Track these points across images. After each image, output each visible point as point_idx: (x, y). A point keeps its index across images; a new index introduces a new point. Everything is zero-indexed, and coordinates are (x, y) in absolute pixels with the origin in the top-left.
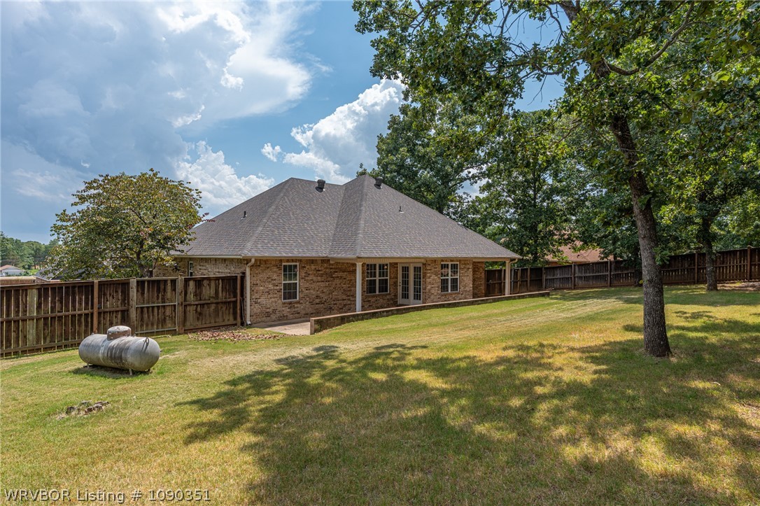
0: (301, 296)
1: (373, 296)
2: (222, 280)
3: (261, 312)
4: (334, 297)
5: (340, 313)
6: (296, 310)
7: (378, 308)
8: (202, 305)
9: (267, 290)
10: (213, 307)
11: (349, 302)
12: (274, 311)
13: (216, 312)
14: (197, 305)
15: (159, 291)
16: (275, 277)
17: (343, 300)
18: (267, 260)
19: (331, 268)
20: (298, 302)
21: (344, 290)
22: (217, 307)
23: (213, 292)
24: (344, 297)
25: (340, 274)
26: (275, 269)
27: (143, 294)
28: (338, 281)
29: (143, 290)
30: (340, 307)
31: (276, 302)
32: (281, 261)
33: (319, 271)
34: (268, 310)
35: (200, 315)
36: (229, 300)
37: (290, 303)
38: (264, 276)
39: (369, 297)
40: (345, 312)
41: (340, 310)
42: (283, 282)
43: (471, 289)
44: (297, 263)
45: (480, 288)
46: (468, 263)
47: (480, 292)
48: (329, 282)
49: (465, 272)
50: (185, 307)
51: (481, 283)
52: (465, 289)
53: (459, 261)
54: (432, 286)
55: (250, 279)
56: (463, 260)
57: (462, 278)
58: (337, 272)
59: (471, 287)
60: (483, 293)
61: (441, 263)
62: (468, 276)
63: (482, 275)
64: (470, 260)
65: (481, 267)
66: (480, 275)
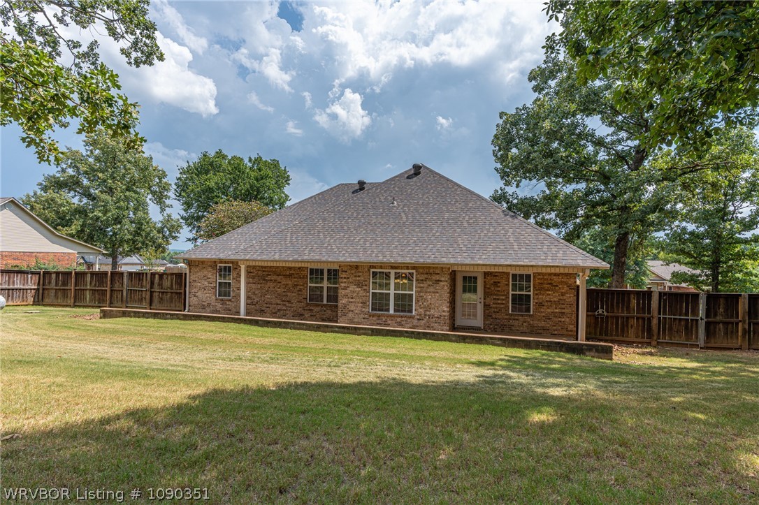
0: (234, 295)
1: (317, 306)
2: (175, 276)
3: (198, 304)
4: (267, 300)
5: (273, 317)
6: (227, 306)
7: (323, 320)
8: (163, 293)
9: (203, 286)
10: (169, 295)
11: (284, 308)
12: (209, 305)
13: (171, 298)
14: (159, 292)
15: (139, 280)
16: (210, 276)
17: (277, 304)
18: (204, 261)
19: (264, 271)
20: (230, 300)
21: (279, 294)
22: (171, 296)
23: (169, 283)
24: (279, 302)
25: (274, 277)
26: (210, 269)
27: (132, 281)
28: (271, 284)
29: (132, 278)
30: (274, 311)
31: (210, 298)
32: (215, 262)
33: (251, 273)
34: (204, 303)
35: (161, 299)
36: (178, 291)
37: (222, 300)
38: (201, 274)
39: (311, 305)
40: (279, 318)
41: (274, 314)
42: (218, 281)
43: (444, 314)
44: (231, 265)
45: (560, 319)
46: (437, 271)
47: (560, 328)
48: (261, 284)
49: (429, 285)
50: (152, 292)
51: (563, 311)
52: (428, 313)
53: (414, 268)
54: (351, 300)
55: (190, 276)
56: (423, 268)
57: (422, 294)
58: (270, 275)
59: (444, 311)
60: (571, 331)
61: (372, 270)
62: (438, 293)
63: (565, 297)
64: (442, 267)
65: (562, 282)
66: (561, 298)
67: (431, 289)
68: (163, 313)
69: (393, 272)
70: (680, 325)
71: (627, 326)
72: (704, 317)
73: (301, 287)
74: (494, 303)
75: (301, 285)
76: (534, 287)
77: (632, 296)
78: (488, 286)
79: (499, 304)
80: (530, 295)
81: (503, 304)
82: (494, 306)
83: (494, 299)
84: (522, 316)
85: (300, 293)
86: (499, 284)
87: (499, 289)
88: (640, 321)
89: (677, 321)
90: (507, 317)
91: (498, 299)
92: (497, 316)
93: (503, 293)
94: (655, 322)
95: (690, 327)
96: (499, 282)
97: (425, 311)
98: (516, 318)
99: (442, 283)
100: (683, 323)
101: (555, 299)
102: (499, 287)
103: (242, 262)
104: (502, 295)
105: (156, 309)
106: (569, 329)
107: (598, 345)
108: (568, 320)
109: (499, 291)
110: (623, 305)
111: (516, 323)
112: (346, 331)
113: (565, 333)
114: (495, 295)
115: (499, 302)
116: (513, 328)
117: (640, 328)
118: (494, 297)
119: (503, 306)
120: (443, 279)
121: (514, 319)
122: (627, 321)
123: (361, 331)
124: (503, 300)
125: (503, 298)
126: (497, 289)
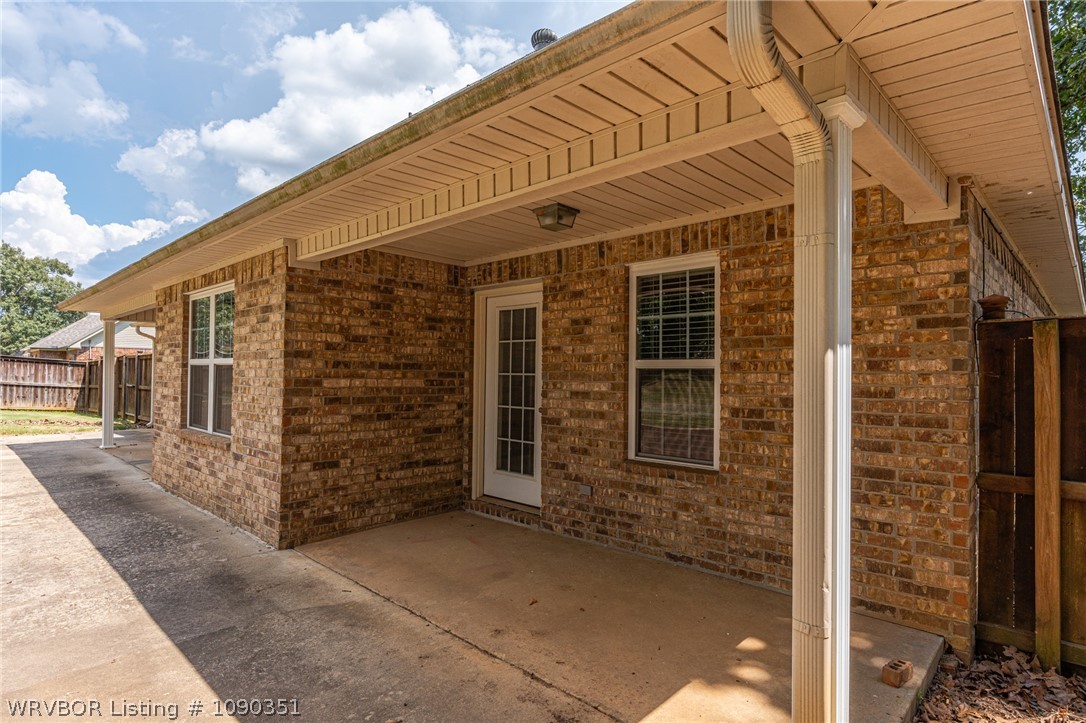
49: (251, 328)
60: (937, 593)
62: (264, 354)
63: (890, 378)
74: (572, 414)
76: (727, 332)
78: (554, 342)
79: (587, 415)
80: (712, 373)
81: (602, 415)
82: (573, 423)
83: (575, 394)
84: (669, 472)
86: (589, 331)
87: (590, 350)
90: (622, 475)
91: (586, 395)
92: (585, 471)
93: (601, 369)
96: (587, 322)
97: (243, 427)
98: (650, 481)
99: (271, 316)
102: (588, 340)
104: (598, 378)
106: (918, 578)
108: (908, 519)
109: (587, 359)
111: (646, 506)
114: (580, 376)
115: (590, 406)
116: (637, 530)
118: (575, 386)
119: (600, 425)
120: (272, 298)
121: (641, 488)
124: (602, 396)
125: (604, 388)
126: (582, 350)
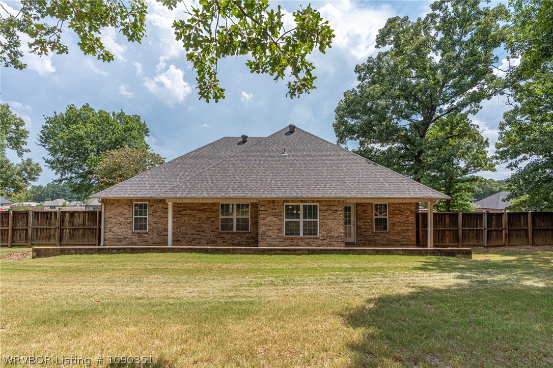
0: (151, 228)
1: (228, 234)
2: (88, 213)
3: (114, 238)
4: (182, 231)
5: (189, 245)
6: (144, 239)
7: (234, 245)
8: (74, 230)
9: (119, 222)
10: (81, 231)
11: (199, 237)
12: (125, 238)
13: (84, 235)
14: (70, 229)
15: (47, 218)
16: (126, 212)
17: (192, 234)
18: (120, 200)
19: (179, 207)
20: (147, 233)
21: (194, 226)
22: (84, 232)
23: (81, 221)
24: (194, 232)
25: (189, 212)
26: (126, 207)
27: (38, 220)
28: (187, 218)
29: (38, 218)
30: (189, 240)
31: (126, 231)
32: (131, 200)
34: (120, 237)
35: (72, 236)
36: (92, 227)
37: (139, 233)
38: (116, 211)
39: (223, 233)
40: (194, 245)
41: (189, 243)
42: (134, 217)
43: (341, 234)
44: (147, 203)
45: (406, 234)
46: (336, 204)
47: (406, 240)
48: (177, 218)
49: (330, 214)
50: (62, 230)
51: (408, 228)
52: (329, 235)
53: (318, 202)
54: (269, 228)
55: (105, 213)
56: (325, 201)
57: (324, 221)
58: (185, 210)
59: (341, 233)
60: (413, 241)
61: (285, 204)
62: (336, 219)
63: (409, 219)
64: (339, 201)
65: (406, 209)
66: (407, 219)
67: (331, 217)
68: (108, 249)
69: (301, 205)
70: (473, 233)
71: (445, 236)
72: (486, 227)
73: (214, 219)
74: (363, 225)
75: (214, 218)
76: (389, 213)
77: (447, 216)
78: (359, 213)
79: (367, 225)
80: (386, 218)
81: (370, 225)
82: (364, 227)
83: (364, 222)
84: (382, 233)
85: (213, 224)
86: (366, 212)
87: (367, 215)
88: (452, 232)
89: (472, 231)
90: (373, 234)
91: (366, 222)
92: (366, 234)
93: (369, 218)
94: (460, 232)
95: (478, 234)
96: (366, 210)
97: (327, 233)
98: (379, 234)
99: (339, 212)
100: (475, 232)
101: (403, 221)
102: (367, 213)
103: (170, 200)
104: (369, 219)
105: (67, 245)
107: (463, 250)
108: (411, 234)
109: (366, 216)
110: (442, 222)
111: (378, 238)
112: (287, 252)
113: (410, 243)
114: (364, 219)
115: (367, 224)
116: (376, 242)
117: (452, 237)
118: (364, 221)
119: (369, 227)
120: (340, 209)
121: (377, 236)
122: (444, 233)
123: (300, 252)
124: (369, 222)
125: (370, 221)
126: (365, 215)
